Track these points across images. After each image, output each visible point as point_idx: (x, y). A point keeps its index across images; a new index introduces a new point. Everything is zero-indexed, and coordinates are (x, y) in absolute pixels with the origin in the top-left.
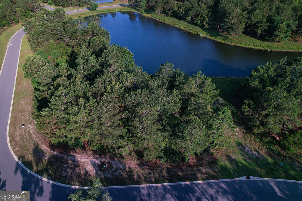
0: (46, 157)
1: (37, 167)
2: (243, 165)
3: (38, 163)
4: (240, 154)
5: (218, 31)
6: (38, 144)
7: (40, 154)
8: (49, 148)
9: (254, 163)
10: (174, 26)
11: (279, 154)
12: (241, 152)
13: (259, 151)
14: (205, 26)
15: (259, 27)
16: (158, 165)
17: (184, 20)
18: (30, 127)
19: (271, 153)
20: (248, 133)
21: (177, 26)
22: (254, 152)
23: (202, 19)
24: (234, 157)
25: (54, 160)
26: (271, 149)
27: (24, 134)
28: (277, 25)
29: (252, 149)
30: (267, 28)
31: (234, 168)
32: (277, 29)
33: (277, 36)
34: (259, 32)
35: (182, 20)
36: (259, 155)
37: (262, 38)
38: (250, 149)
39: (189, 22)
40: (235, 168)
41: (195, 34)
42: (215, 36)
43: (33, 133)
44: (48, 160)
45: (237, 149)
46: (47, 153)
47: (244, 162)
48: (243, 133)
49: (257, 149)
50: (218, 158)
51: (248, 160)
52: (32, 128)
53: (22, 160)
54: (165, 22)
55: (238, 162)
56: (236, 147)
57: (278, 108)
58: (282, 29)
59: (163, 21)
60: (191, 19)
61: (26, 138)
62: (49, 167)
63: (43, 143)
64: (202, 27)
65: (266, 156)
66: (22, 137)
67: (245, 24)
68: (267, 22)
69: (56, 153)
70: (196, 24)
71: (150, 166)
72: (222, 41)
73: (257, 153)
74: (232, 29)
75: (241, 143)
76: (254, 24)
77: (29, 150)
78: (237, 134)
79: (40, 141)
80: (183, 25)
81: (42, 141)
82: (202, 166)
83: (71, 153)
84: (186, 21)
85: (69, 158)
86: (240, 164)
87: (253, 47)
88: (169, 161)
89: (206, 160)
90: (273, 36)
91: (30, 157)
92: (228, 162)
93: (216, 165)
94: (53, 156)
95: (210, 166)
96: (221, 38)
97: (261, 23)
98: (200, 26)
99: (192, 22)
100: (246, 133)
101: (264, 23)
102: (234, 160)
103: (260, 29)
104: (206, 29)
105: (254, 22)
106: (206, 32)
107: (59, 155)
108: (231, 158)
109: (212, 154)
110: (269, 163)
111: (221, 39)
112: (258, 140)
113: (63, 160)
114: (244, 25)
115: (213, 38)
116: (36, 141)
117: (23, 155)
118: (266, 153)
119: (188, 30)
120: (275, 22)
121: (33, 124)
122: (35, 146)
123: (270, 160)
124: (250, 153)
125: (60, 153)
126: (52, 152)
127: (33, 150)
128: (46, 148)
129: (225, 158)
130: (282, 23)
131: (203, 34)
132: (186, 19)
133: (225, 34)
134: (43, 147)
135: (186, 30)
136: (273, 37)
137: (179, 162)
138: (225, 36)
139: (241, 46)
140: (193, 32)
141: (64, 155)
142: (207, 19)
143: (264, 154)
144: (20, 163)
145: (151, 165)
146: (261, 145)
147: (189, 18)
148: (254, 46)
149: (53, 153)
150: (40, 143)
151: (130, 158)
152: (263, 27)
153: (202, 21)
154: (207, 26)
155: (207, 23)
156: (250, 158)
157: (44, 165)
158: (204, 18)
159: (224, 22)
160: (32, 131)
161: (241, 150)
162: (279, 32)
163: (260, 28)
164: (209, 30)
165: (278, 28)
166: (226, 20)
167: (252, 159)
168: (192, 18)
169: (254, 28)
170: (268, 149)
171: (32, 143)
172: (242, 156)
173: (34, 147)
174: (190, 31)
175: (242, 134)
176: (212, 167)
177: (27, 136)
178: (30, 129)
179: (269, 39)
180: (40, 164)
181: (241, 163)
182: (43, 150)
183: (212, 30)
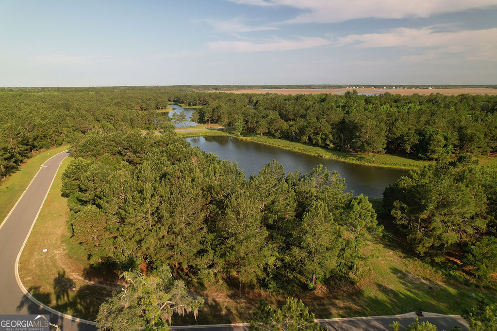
0: (75, 288)
1: (57, 301)
2: (407, 296)
3: (60, 296)
4: (400, 282)
5: (349, 151)
6: (64, 272)
7: (66, 285)
8: (82, 276)
9: (427, 294)
10: (284, 148)
11: (467, 283)
12: (402, 281)
13: (431, 279)
14: (329, 145)
15: (405, 141)
16: (263, 298)
17: (298, 141)
18: (56, 252)
19: (452, 282)
20: (410, 258)
21: (288, 148)
22: (424, 281)
23: (324, 137)
24: (390, 288)
25: (88, 292)
26: (451, 275)
27: (44, 260)
28: (430, 137)
29: (420, 277)
30: (417, 142)
31: (391, 300)
32: (431, 142)
33: (433, 152)
34: (408, 148)
35: (295, 142)
36: (433, 285)
37: (414, 156)
38: (416, 277)
39: (305, 143)
40: (394, 301)
41: (315, 156)
42: (345, 157)
43: (59, 259)
44: (78, 291)
45: (393, 277)
46: (77, 284)
47: (408, 293)
48: (400, 257)
49: (428, 277)
50: (363, 288)
51: (416, 291)
52: (58, 254)
53: (33, 292)
54: (271, 145)
55: (398, 293)
56: (392, 274)
57: (443, 204)
58: (438, 141)
59: (268, 144)
60: (308, 140)
61: (46, 265)
62: (79, 301)
63: (73, 271)
64: (326, 147)
65: (445, 286)
66: (41, 264)
67: (386, 138)
68: (416, 135)
69: (92, 283)
70: (316, 145)
71: (250, 299)
72: (356, 162)
73: (428, 282)
74: (369, 144)
75: (400, 269)
76: (399, 138)
77: (48, 279)
78: (392, 259)
79: (69, 268)
80: (297, 147)
81: (72, 268)
82: (337, 299)
83: (118, 283)
84: (301, 143)
85: (114, 289)
86: (402, 296)
87: (403, 167)
88: (281, 291)
89: (343, 291)
90: (428, 152)
91: (48, 288)
92: (381, 293)
93: (361, 298)
94: (88, 287)
95: (352, 299)
96: (354, 158)
97: (408, 136)
98: (321, 147)
99: (310, 142)
100: (405, 258)
101: (412, 135)
102: (392, 291)
103: (409, 144)
104: (331, 149)
105: (398, 135)
106: (330, 153)
107: (97, 284)
108: (385, 288)
109: (353, 283)
110: (451, 294)
111: (354, 160)
112: (426, 265)
113: (104, 292)
114: (384, 140)
115: (342, 160)
116: (63, 268)
117: (37, 285)
118: (444, 282)
119: (305, 152)
120: (426, 134)
121: (61, 249)
122: (59, 274)
123: (452, 290)
124: (418, 282)
125: (100, 283)
126: (87, 281)
127: (55, 279)
128: (77, 276)
129: (375, 287)
130: (436, 134)
131: (327, 155)
132: (300, 139)
133: (359, 154)
134: (72, 275)
135: (303, 152)
136: (429, 154)
137: (298, 293)
138: (359, 156)
139: (385, 166)
140: (313, 154)
141: (107, 285)
142: (331, 136)
143: (440, 283)
144: (30, 296)
145: (251, 297)
146: (433, 271)
147: (305, 138)
148: (405, 165)
149: (87, 283)
150: (67, 271)
151: (216, 289)
152: (412, 140)
153: (324, 140)
154: (332, 145)
155: (331, 141)
156: (418, 288)
157: (70, 297)
158: (326, 136)
159: (355, 138)
160: (57, 257)
161: (400, 278)
162: (435, 145)
163: (407, 143)
164: (334, 150)
165: (432, 140)
166: (358, 134)
167: (421, 290)
168: (310, 139)
169: (400, 143)
170: (446, 275)
171: (55, 271)
172: (403, 286)
173: (57, 276)
174: (307, 153)
175: (400, 259)
176: (354, 300)
177: (48, 263)
178: (56, 255)
179: (423, 156)
180: (64, 297)
181: (403, 294)
182: (71, 280)
183: (340, 150)
